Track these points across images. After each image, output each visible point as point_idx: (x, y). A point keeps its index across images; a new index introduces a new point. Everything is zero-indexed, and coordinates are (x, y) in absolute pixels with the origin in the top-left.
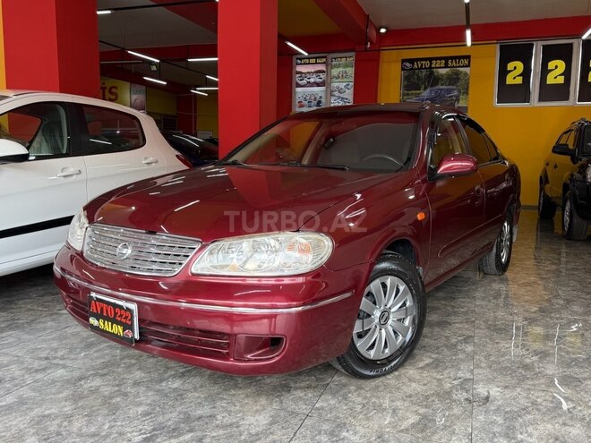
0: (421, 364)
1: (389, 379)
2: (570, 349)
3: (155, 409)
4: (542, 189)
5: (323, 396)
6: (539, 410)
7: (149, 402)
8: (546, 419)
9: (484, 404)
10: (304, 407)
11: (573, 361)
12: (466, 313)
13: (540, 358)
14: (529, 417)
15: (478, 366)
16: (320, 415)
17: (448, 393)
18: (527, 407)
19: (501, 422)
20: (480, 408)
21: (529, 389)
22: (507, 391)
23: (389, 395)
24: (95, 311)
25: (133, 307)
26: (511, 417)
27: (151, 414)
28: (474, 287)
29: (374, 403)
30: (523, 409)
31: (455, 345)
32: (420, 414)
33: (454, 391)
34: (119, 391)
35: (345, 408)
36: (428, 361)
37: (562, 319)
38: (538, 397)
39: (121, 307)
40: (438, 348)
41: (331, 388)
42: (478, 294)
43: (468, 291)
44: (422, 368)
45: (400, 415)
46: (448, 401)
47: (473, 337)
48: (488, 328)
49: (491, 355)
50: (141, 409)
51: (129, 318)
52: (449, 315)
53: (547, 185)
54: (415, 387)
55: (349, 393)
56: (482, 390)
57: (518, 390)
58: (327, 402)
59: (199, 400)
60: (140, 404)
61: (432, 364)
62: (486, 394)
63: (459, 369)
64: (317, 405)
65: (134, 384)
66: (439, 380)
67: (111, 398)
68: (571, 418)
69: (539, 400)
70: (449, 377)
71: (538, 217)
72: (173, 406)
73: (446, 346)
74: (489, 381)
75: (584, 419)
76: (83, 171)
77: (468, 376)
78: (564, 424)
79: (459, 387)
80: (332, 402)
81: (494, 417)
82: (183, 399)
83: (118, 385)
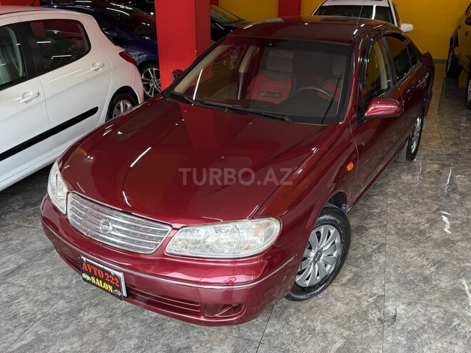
0: (344, 280)
1: (319, 299)
2: (461, 257)
3: (143, 342)
4: (451, 50)
5: (270, 321)
6: (433, 328)
7: (137, 334)
8: (437, 338)
9: (392, 324)
10: (257, 333)
11: (462, 271)
12: (379, 215)
13: (437, 268)
14: (426, 336)
15: (388, 281)
16: (269, 342)
17: (366, 312)
18: (424, 325)
19: (404, 342)
20: (389, 328)
21: (427, 305)
22: (410, 308)
23: (321, 317)
24: (86, 270)
25: (120, 275)
26: (412, 336)
27: (141, 347)
28: (386, 181)
29: (310, 326)
30: (422, 328)
31: (370, 256)
32: (344, 337)
33: (370, 310)
34: (111, 323)
35: (288, 333)
36: (349, 276)
37: (457, 219)
38: (433, 314)
39: (110, 273)
40: (357, 259)
41: (276, 311)
42: (390, 190)
43: (381, 185)
44: (344, 285)
45: (329, 339)
46: (365, 322)
47: (385, 244)
48: (397, 234)
49: (398, 267)
50: (133, 343)
51: (118, 282)
52: (365, 219)
53: (457, 48)
54: (340, 307)
55: (290, 316)
56: (391, 308)
57: (419, 306)
58: (273, 327)
59: (176, 331)
60: (130, 337)
61: (352, 279)
62: (394, 312)
63: (373, 285)
64: (267, 331)
65: (123, 315)
66: (358, 298)
67: (108, 331)
68: (456, 336)
69: (434, 317)
70: (366, 295)
71: (445, 76)
72: (156, 338)
73: (363, 257)
74: (397, 297)
75: (465, 336)
76: (41, 93)
77: (381, 292)
78: (451, 343)
79: (374, 306)
80: (278, 327)
81: (399, 338)
82: (163, 330)
83: (110, 317)
